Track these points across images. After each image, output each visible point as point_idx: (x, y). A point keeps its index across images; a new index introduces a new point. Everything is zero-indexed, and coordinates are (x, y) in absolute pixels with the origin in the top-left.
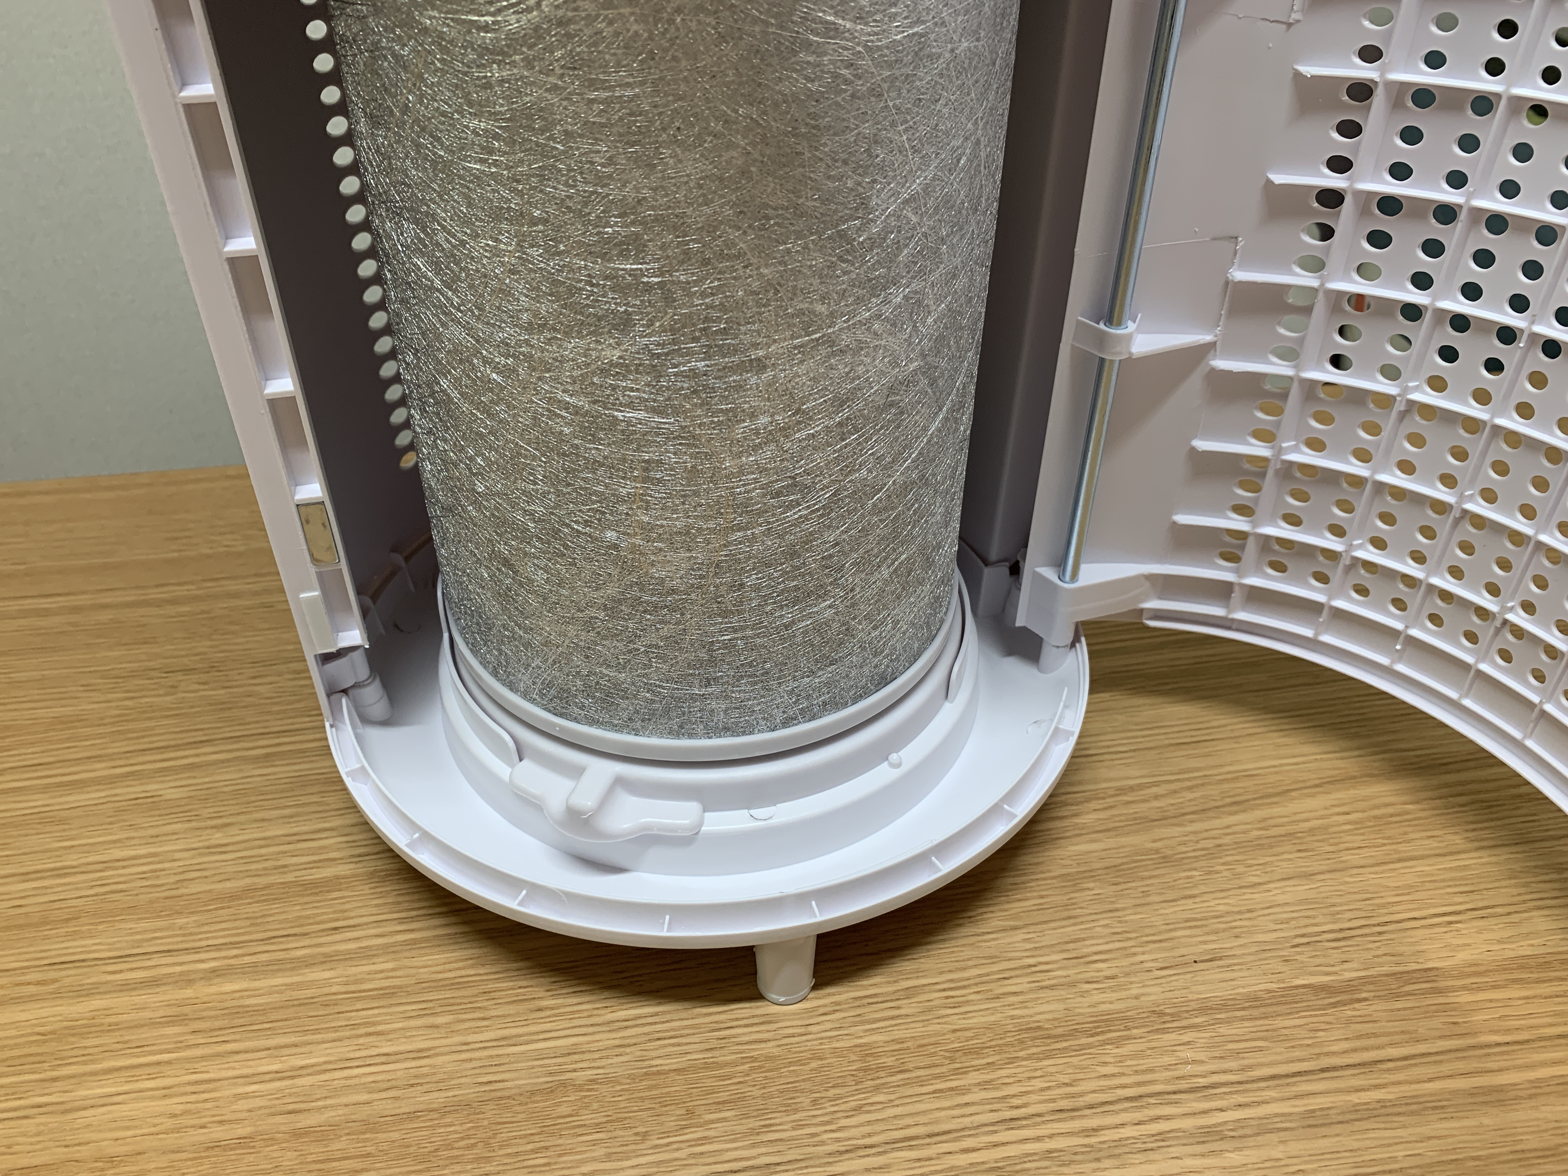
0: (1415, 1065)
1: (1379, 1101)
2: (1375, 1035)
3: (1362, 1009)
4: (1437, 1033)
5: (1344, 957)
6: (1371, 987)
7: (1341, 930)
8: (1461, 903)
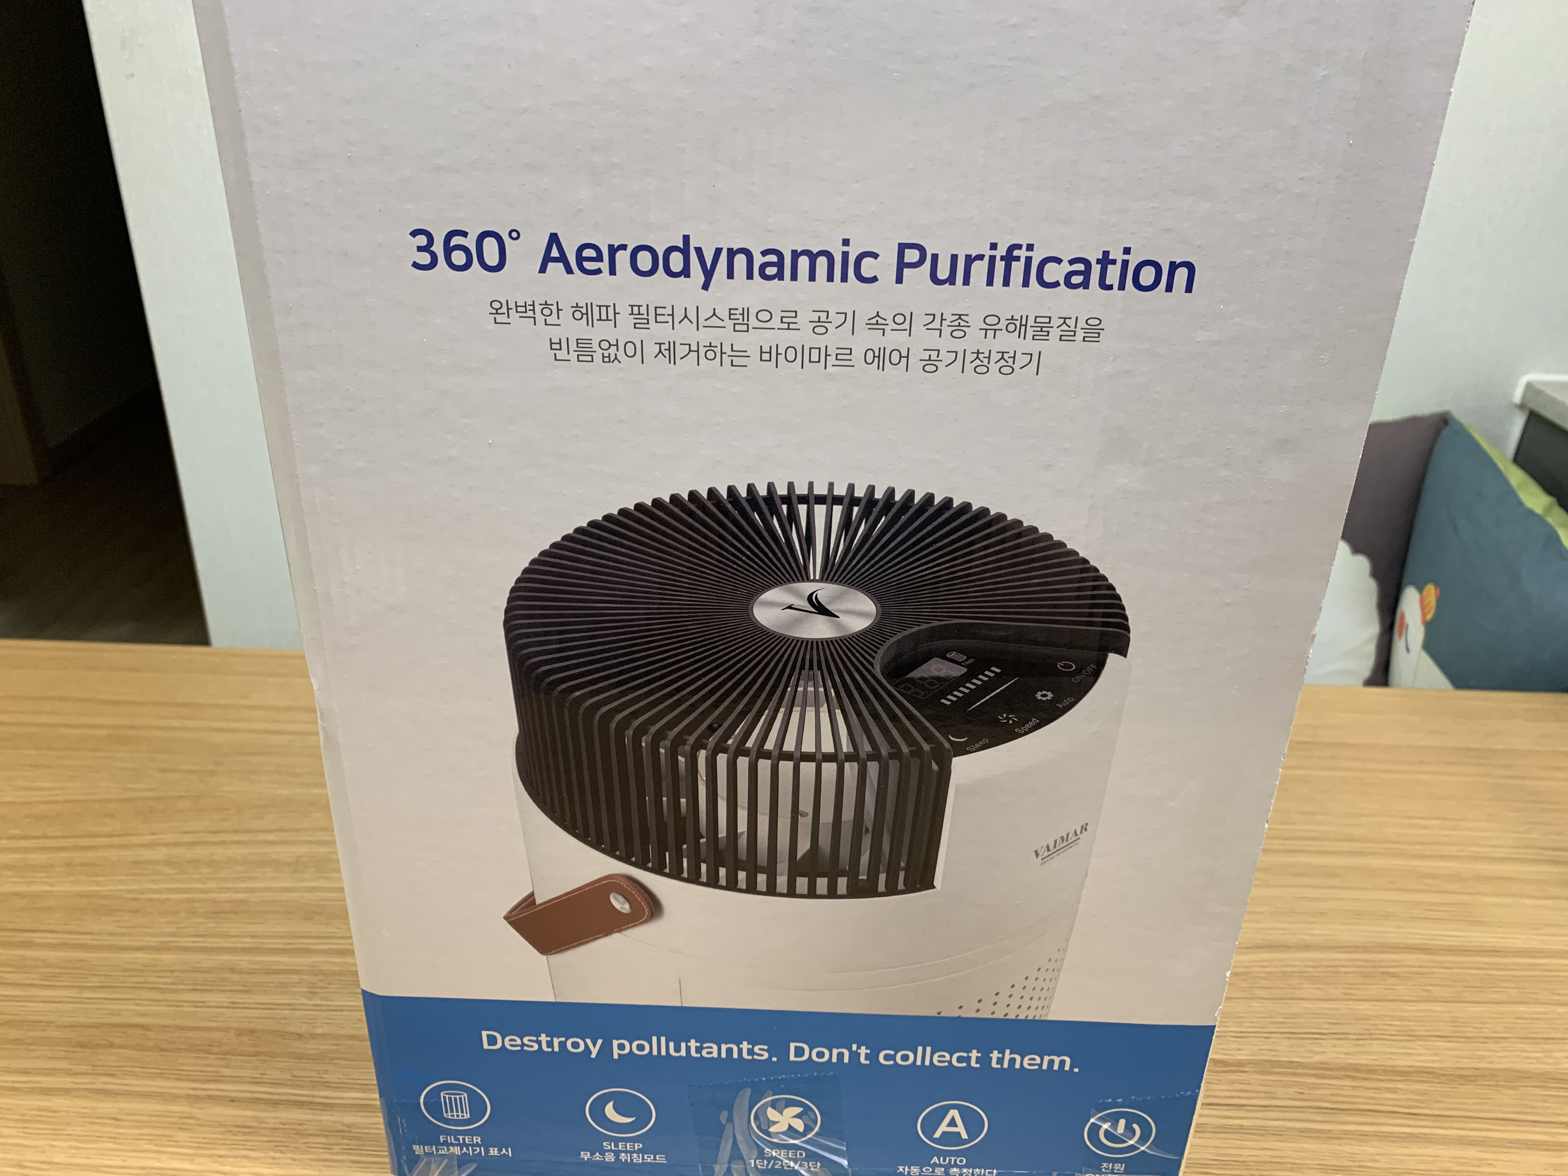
0: (1270, 1111)
1: (1240, 1125)
2: (1247, 1091)
3: (1243, 1076)
4: (1288, 1096)
5: (1239, 1047)
6: (1252, 1066)
7: (1241, 1032)
8: (1326, 1029)
